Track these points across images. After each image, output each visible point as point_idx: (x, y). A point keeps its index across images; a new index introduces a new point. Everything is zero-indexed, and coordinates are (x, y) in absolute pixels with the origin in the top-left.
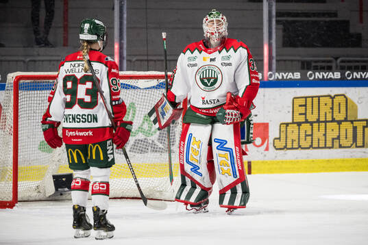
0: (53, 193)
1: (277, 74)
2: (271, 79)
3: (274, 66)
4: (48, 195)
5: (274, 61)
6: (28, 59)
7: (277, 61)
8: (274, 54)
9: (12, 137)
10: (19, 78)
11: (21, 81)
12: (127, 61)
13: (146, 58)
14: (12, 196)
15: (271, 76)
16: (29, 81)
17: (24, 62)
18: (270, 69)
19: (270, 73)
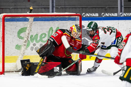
0: (21, 68)
1: (124, 14)
2: (121, 16)
3: (123, 10)
4: (18, 69)
5: (123, 8)
6: (11, 8)
7: (124, 8)
8: (123, 5)
9: (2, 43)
10: (5, 16)
11: (6, 17)
12: (56, 8)
13: (64, 7)
14: (2, 70)
15: (121, 14)
16: (9, 17)
17: (9, 9)
18: (121, 12)
19: (121, 13)
